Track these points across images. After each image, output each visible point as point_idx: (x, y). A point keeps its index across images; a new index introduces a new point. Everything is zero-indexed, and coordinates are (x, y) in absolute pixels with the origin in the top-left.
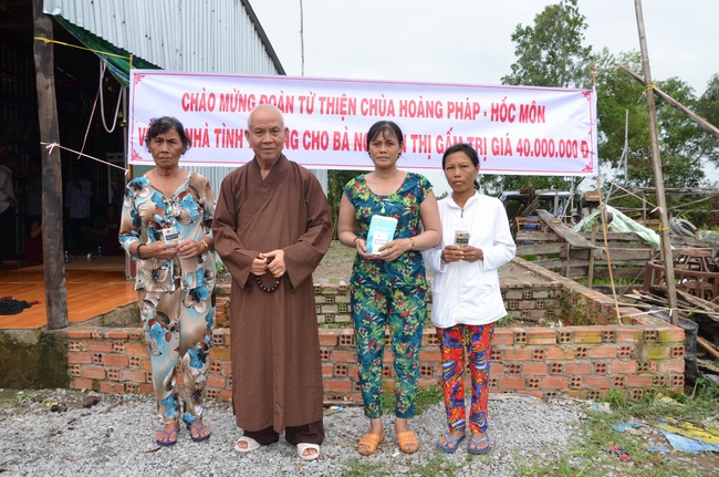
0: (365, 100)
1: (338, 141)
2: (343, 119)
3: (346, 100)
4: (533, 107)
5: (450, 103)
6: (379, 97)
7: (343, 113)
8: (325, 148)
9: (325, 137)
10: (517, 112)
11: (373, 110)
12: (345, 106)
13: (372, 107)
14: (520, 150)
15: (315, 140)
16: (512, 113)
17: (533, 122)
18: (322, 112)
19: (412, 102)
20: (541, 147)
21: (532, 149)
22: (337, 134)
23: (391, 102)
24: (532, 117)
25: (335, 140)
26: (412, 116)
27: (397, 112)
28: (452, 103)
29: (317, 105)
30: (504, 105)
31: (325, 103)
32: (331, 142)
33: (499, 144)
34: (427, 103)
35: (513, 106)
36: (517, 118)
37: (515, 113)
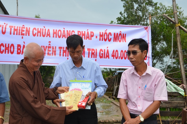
0: (35, 29)
1: (20, 49)
2: (22, 38)
3: (24, 28)
4: (120, 34)
5: (79, 32)
6: (42, 27)
7: (23, 34)
8: (12, 53)
9: (12, 47)
10: (113, 36)
11: (39, 34)
12: (24, 31)
13: (38, 32)
14: (113, 56)
15: (7, 48)
16: (110, 37)
17: (120, 41)
18: (11, 34)
19: (60, 30)
20: (124, 55)
21: (119, 55)
22: (19, 46)
23: (49, 30)
24: (120, 40)
25: (18, 49)
26: (59, 37)
27: (52, 35)
28: (80, 32)
29: (8, 30)
30: (106, 33)
31: (13, 29)
32: (16, 50)
33: (103, 53)
34: (67, 31)
35: (110, 34)
36: (112, 39)
37: (112, 37)
